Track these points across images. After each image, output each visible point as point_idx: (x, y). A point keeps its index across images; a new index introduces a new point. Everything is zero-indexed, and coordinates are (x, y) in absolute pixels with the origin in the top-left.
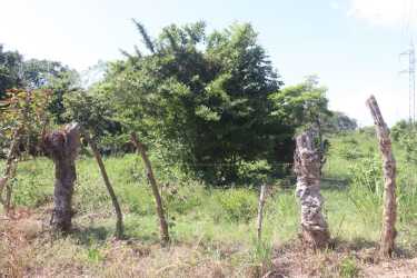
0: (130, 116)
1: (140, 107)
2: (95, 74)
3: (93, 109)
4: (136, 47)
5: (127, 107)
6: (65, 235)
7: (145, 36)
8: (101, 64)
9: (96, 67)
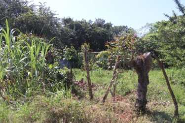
0: (169, 49)
1: (175, 44)
2: (145, 30)
3: (145, 47)
4: (173, 11)
5: (168, 44)
6: (143, 114)
7: (179, 5)
8: (148, 25)
9: (145, 26)
